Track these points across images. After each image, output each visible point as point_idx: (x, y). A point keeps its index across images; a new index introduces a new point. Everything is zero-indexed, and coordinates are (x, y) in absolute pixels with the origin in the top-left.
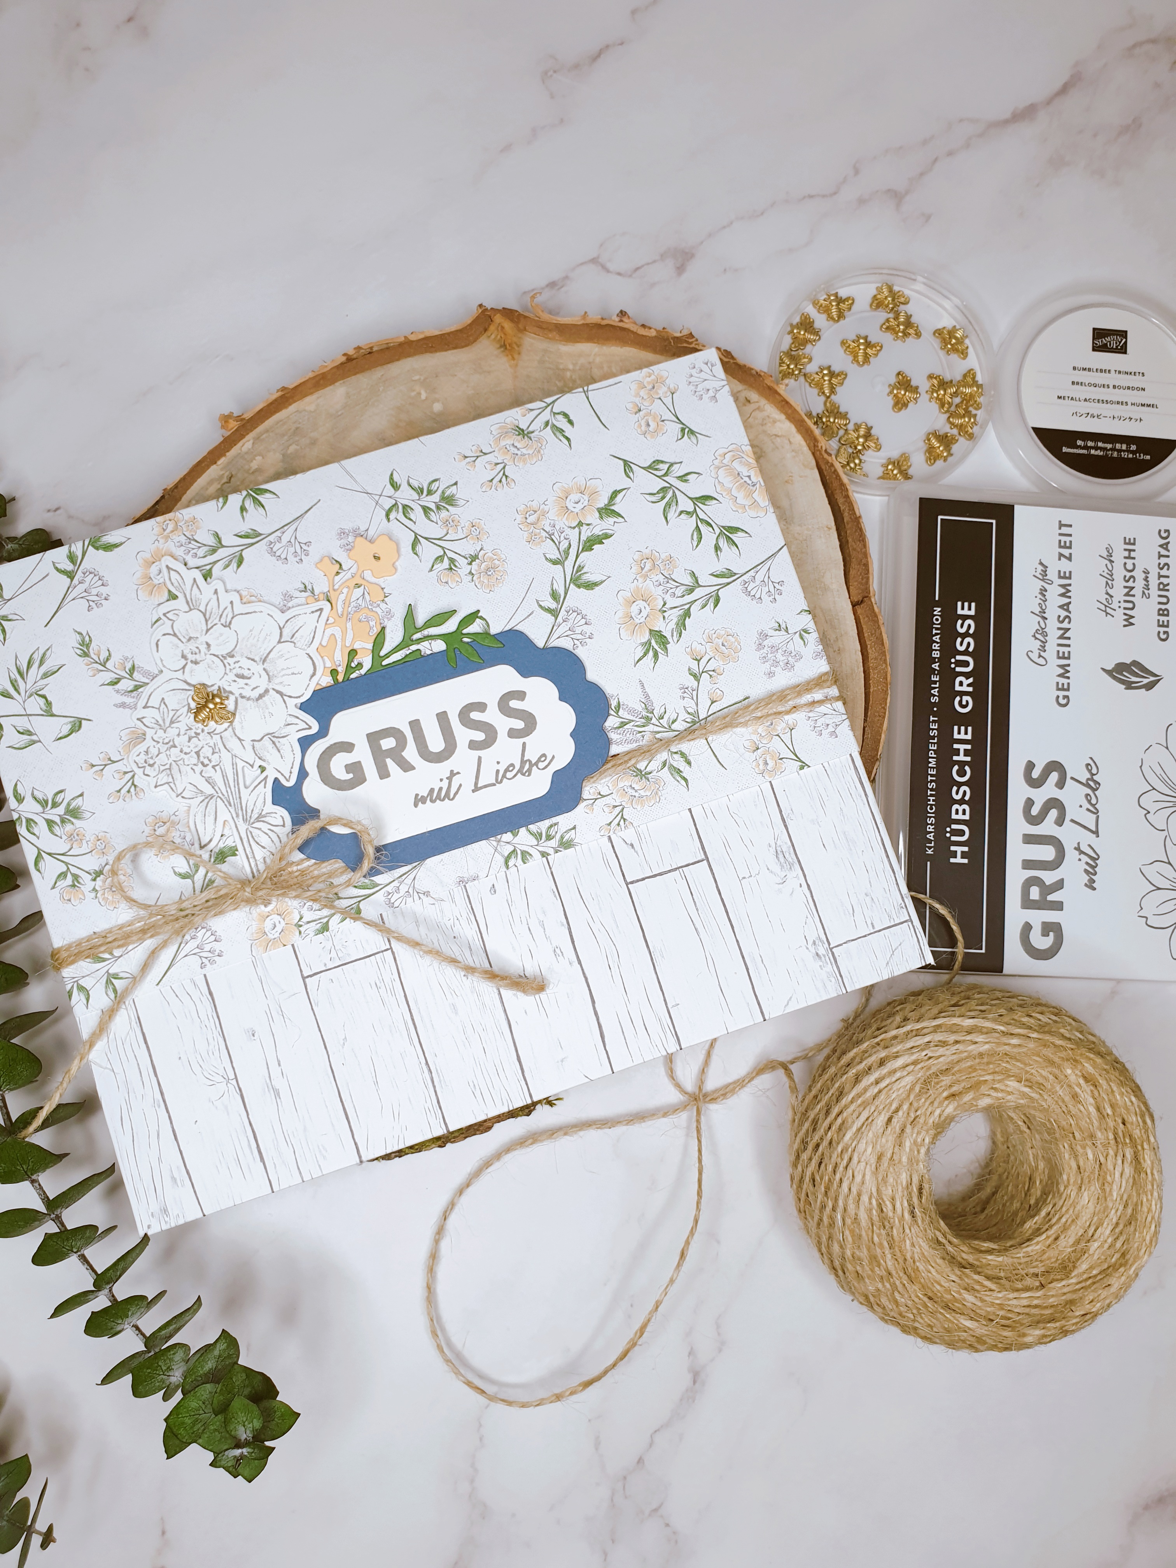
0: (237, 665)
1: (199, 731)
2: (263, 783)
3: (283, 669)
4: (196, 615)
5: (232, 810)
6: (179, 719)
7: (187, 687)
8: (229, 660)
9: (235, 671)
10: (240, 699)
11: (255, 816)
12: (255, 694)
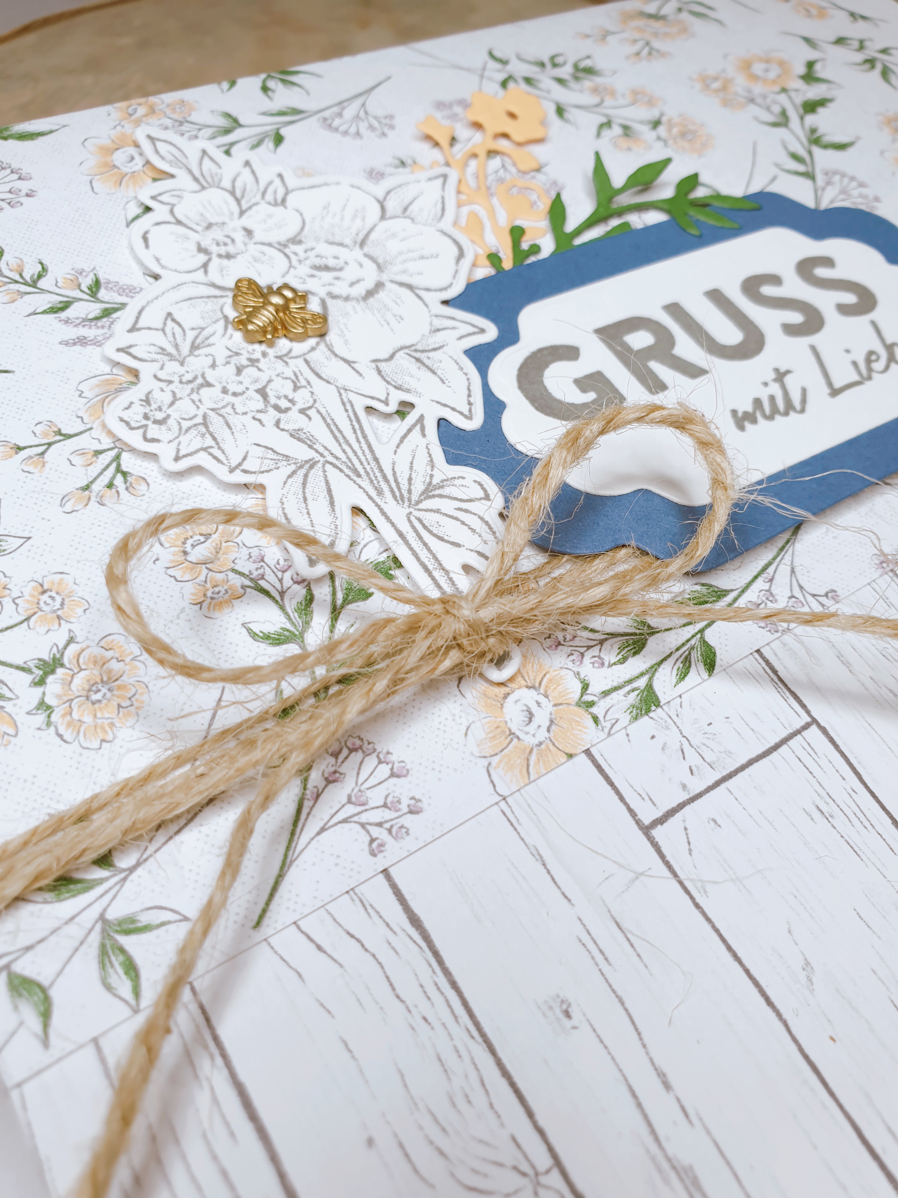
0: (311, 254)
1: (258, 355)
2: (418, 428)
3: (400, 253)
4: (215, 196)
5: (366, 484)
6: (210, 341)
7: (217, 292)
8: (293, 247)
9: (308, 262)
10: (329, 302)
11: (418, 487)
12: (360, 290)
